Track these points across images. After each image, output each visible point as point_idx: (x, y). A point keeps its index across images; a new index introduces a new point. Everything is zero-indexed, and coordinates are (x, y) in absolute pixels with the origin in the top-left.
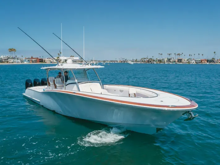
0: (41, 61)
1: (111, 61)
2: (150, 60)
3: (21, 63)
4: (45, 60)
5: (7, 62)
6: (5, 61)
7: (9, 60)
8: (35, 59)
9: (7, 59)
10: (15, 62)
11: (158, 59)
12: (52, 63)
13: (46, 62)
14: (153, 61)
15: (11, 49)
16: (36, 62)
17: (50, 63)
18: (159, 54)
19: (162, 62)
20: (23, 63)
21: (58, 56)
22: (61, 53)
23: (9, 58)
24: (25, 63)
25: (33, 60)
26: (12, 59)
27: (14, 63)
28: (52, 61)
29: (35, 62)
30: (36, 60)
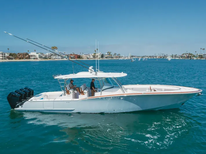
0: (79, 57)
1: (150, 57)
2: (190, 55)
3: (61, 59)
4: (82, 56)
5: (50, 58)
6: (48, 58)
7: (52, 56)
8: (73, 56)
9: (51, 56)
10: (57, 58)
11: (199, 54)
12: (88, 59)
13: (83, 58)
14: (193, 56)
15: (53, 47)
16: (75, 58)
17: (87, 59)
18: (201, 49)
19: (203, 58)
20: (63, 59)
21: (95, 53)
22: (97, 49)
23: (52, 55)
24: (65, 59)
25: (72, 56)
26: (54, 56)
27: (55, 60)
28: (89, 57)
29: (73, 58)
30: (75, 57)
